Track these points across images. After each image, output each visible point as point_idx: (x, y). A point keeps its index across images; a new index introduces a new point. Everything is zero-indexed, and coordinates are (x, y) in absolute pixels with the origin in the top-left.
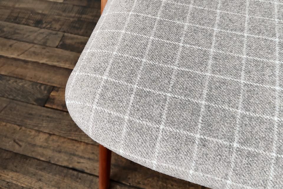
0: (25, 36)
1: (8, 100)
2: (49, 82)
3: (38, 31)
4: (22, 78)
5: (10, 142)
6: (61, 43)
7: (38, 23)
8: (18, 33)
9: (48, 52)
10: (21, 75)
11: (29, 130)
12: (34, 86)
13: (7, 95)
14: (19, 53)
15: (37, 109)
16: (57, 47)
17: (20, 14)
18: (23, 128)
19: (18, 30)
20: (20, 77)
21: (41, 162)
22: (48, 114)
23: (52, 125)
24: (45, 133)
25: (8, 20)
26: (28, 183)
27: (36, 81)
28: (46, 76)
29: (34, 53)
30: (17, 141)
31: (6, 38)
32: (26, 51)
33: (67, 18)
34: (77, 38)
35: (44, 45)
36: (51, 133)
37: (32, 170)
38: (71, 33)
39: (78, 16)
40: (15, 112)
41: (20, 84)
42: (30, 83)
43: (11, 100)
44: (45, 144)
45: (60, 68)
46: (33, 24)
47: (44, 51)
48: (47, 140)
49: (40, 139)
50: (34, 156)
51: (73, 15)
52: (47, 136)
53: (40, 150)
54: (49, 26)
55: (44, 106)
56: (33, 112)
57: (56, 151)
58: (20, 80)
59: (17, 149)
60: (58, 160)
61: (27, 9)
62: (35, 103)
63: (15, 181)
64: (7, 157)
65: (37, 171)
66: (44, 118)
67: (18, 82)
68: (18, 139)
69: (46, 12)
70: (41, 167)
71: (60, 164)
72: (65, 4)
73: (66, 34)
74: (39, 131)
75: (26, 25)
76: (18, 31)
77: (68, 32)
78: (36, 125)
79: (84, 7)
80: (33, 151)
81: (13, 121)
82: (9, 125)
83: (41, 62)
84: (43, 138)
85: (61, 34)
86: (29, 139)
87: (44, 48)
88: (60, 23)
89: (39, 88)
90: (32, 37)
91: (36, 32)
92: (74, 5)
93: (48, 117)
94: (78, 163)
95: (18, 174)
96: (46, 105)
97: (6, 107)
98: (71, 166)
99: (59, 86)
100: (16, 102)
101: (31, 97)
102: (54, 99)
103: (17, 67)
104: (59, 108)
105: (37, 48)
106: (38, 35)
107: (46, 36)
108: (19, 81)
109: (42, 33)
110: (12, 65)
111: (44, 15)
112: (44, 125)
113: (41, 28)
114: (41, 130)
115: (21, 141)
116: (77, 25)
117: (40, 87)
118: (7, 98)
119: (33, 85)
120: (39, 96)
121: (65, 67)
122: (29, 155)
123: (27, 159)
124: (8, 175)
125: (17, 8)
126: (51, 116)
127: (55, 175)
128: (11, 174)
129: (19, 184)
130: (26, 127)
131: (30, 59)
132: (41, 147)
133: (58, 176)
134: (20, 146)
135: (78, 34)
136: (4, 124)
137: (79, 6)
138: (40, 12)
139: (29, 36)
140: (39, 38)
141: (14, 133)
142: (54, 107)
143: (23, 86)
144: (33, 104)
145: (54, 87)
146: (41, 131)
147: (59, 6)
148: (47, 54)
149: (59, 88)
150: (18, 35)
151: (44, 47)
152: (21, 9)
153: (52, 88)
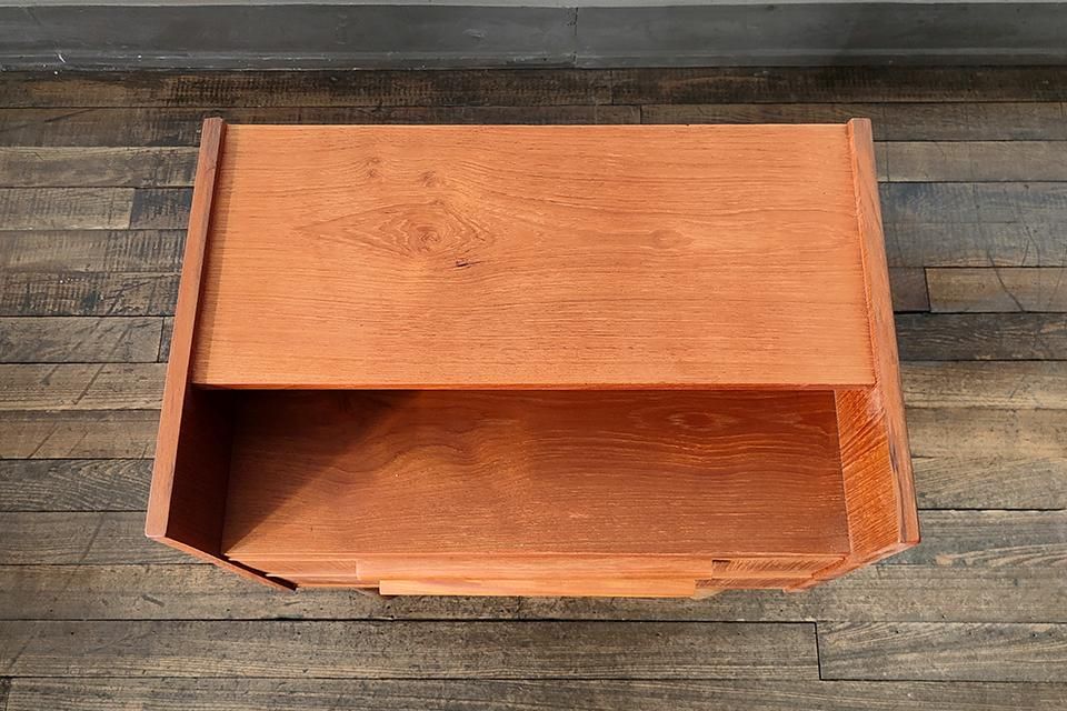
63: (176, 671)
94: (288, 605)
95: (177, 658)
98: (275, 616)
129: (187, 675)
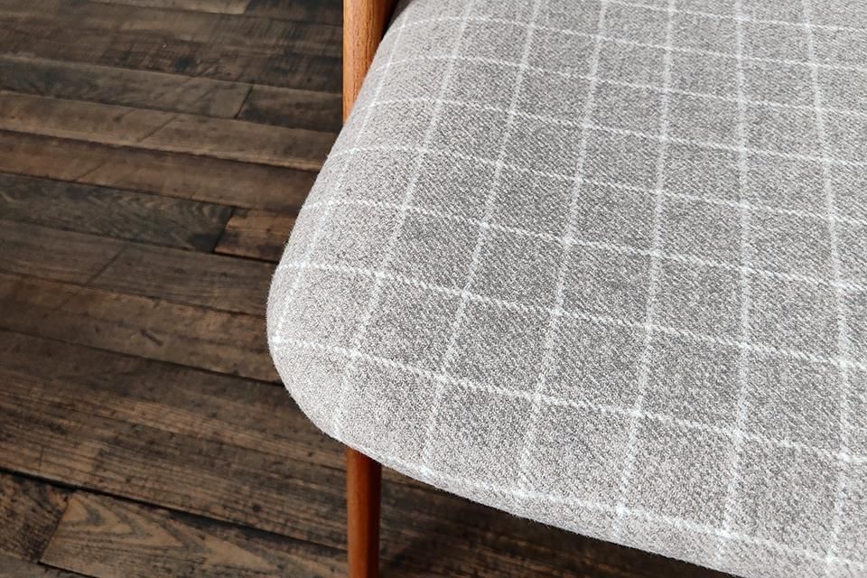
0: (152, 95)
1: (121, 242)
2: (221, 197)
3: (184, 82)
4: (151, 192)
5: (133, 337)
6: (245, 107)
7: (184, 64)
8: (133, 90)
9: (214, 129)
10: (150, 185)
11: (180, 306)
12: (185, 209)
13: (116, 231)
14: (141, 134)
15: (197, 260)
16: (236, 117)
17: (136, 45)
18: (164, 303)
19: (134, 82)
20: (146, 189)
21: (215, 377)
22: (225, 269)
23: (235, 292)
24: (220, 311)
25: (105, 59)
26: (186, 424)
27: (188, 197)
28: (215, 184)
29: (178, 132)
30: (149, 332)
31: (103, 101)
32: (158, 128)
33: (256, 50)
34: (286, 95)
35: (204, 113)
36: (235, 310)
37: (192, 394)
38: (270, 84)
39: (286, 43)
40: (140, 269)
41: (149, 205)
42: (175, 201)
43: (128, 242)
44: (222, 335)
45: (249, 164)
46: (170, 66)
47: (203, 128)
48: (225, 327)
49: (208, 325)
50: (195, 364)
51: (273, 41)
52: (225, 317)
53: (210, 350)
54: (211, 70)
55: (213, 252)
56: (186, 267)
57: (251, 351)
58: (148, 197)
59: (150, 350)
60: (257, 370)
61: (154, 34)
62: (188, 246)
64: (126, 371)
65: (206, 397)
66: (216, 279)
67: (143, 200)
68: (152, 329)
69: (203, 39)
70: (213, 388)
71: (263, 378)
72: (249, 17)
73: (256, 87)
74: (205, 309)
75: (153, 69)
76: (133, 85)
77: (262, 83)
78: (195, 294)
79: (300, 24)
80: (192, 354)
81: (135, 290)
82: (125, 298)
83: (198, 152)
84: (215, 324)
85: (243, 87)
86: (180, 327)
87: (204, 122)
88: (239, 62)
89: (196, 213)
90: (170, 97)
91: (177, 84)
92: (272, 20)
93: (225, 274)
96: (217, 250)
97: (115, 258)
99: (247, 205)
100: (139, 245)
101: (177, 233)
102: (236, 235)
103: (138, 167)
104: (251, 254)
105: (186, 122)
106: (184, 92)
107: (206, 94)
108: (143, 198)
109: (196, 87)
110: (125, 162)
111: (199, 45)
112: (216, 295)
113: (192, 76)
114: (209, 304)
115: (158, 331)
116: (283, 65)
117: (200, 209)
118: (118, 237)
119: (180, 205)
120: (199, 230)
121: (261, 161)
122: (183, 362)
123: (177, 372)
124: (133, 409)
125: (128, 32)
126: (233, 271)
127: (252, 402)
128: (140, 406)
130: (170, 301)
131: (169, 148)
132: (211, 342)
133: (258, 405)
134: (159, 343)
135: (288, 85)
136: (114, 296)
137: (285, 21)
138: (187, 38)
139: (162, 94)
140: (189, 98)
141: (141, 315)
142: (239, 252)
143: (155, 209)
144: (185, 249)
145: (234, 207)
146: (210, 308)
147: (234, 22)
148: (213, 133)
149: (249, 209)
150: (132, 95)
151: (205, 118)
152: (136, 33)
153: (230, 210)
